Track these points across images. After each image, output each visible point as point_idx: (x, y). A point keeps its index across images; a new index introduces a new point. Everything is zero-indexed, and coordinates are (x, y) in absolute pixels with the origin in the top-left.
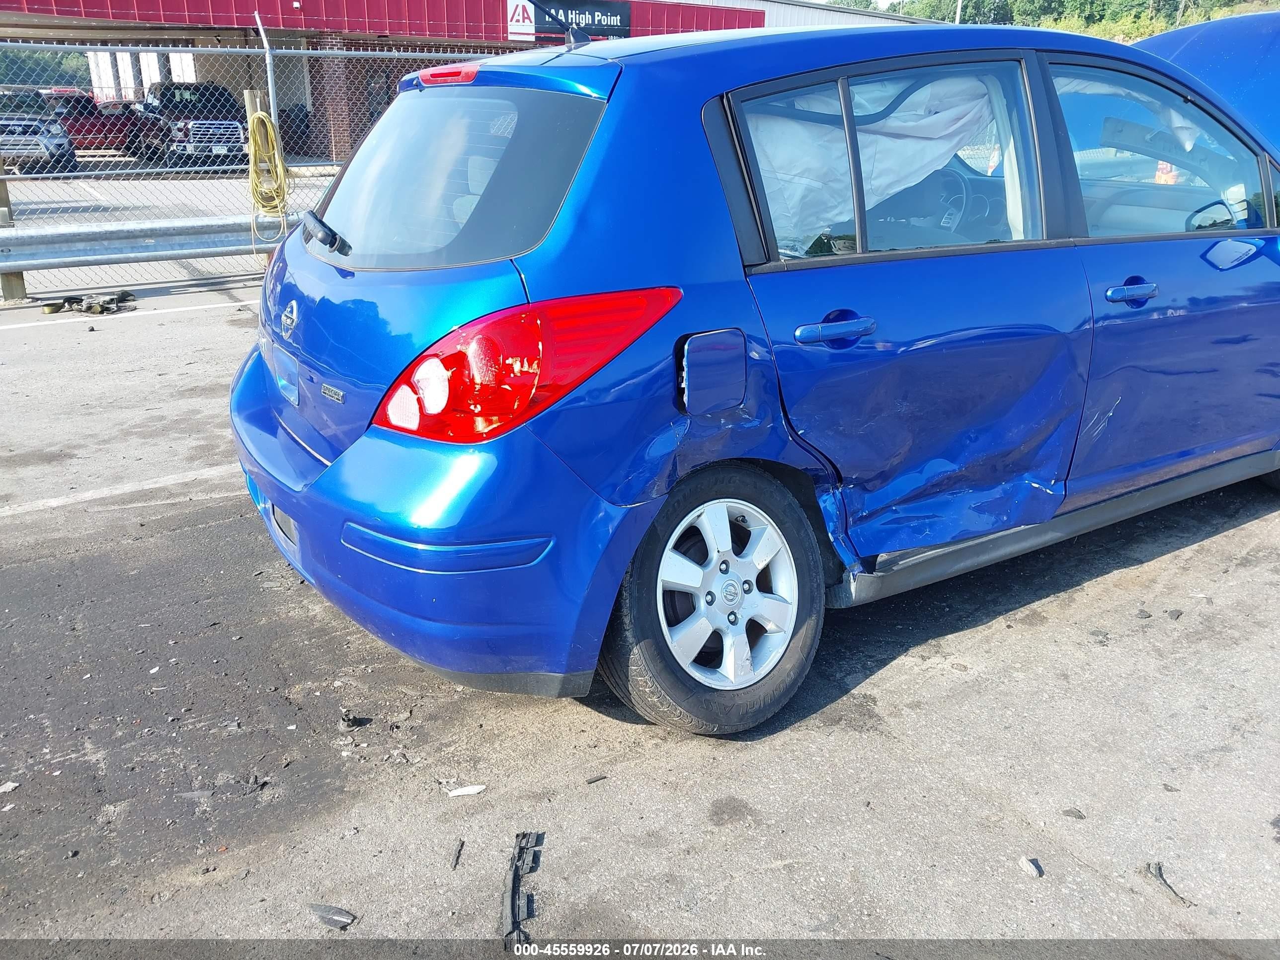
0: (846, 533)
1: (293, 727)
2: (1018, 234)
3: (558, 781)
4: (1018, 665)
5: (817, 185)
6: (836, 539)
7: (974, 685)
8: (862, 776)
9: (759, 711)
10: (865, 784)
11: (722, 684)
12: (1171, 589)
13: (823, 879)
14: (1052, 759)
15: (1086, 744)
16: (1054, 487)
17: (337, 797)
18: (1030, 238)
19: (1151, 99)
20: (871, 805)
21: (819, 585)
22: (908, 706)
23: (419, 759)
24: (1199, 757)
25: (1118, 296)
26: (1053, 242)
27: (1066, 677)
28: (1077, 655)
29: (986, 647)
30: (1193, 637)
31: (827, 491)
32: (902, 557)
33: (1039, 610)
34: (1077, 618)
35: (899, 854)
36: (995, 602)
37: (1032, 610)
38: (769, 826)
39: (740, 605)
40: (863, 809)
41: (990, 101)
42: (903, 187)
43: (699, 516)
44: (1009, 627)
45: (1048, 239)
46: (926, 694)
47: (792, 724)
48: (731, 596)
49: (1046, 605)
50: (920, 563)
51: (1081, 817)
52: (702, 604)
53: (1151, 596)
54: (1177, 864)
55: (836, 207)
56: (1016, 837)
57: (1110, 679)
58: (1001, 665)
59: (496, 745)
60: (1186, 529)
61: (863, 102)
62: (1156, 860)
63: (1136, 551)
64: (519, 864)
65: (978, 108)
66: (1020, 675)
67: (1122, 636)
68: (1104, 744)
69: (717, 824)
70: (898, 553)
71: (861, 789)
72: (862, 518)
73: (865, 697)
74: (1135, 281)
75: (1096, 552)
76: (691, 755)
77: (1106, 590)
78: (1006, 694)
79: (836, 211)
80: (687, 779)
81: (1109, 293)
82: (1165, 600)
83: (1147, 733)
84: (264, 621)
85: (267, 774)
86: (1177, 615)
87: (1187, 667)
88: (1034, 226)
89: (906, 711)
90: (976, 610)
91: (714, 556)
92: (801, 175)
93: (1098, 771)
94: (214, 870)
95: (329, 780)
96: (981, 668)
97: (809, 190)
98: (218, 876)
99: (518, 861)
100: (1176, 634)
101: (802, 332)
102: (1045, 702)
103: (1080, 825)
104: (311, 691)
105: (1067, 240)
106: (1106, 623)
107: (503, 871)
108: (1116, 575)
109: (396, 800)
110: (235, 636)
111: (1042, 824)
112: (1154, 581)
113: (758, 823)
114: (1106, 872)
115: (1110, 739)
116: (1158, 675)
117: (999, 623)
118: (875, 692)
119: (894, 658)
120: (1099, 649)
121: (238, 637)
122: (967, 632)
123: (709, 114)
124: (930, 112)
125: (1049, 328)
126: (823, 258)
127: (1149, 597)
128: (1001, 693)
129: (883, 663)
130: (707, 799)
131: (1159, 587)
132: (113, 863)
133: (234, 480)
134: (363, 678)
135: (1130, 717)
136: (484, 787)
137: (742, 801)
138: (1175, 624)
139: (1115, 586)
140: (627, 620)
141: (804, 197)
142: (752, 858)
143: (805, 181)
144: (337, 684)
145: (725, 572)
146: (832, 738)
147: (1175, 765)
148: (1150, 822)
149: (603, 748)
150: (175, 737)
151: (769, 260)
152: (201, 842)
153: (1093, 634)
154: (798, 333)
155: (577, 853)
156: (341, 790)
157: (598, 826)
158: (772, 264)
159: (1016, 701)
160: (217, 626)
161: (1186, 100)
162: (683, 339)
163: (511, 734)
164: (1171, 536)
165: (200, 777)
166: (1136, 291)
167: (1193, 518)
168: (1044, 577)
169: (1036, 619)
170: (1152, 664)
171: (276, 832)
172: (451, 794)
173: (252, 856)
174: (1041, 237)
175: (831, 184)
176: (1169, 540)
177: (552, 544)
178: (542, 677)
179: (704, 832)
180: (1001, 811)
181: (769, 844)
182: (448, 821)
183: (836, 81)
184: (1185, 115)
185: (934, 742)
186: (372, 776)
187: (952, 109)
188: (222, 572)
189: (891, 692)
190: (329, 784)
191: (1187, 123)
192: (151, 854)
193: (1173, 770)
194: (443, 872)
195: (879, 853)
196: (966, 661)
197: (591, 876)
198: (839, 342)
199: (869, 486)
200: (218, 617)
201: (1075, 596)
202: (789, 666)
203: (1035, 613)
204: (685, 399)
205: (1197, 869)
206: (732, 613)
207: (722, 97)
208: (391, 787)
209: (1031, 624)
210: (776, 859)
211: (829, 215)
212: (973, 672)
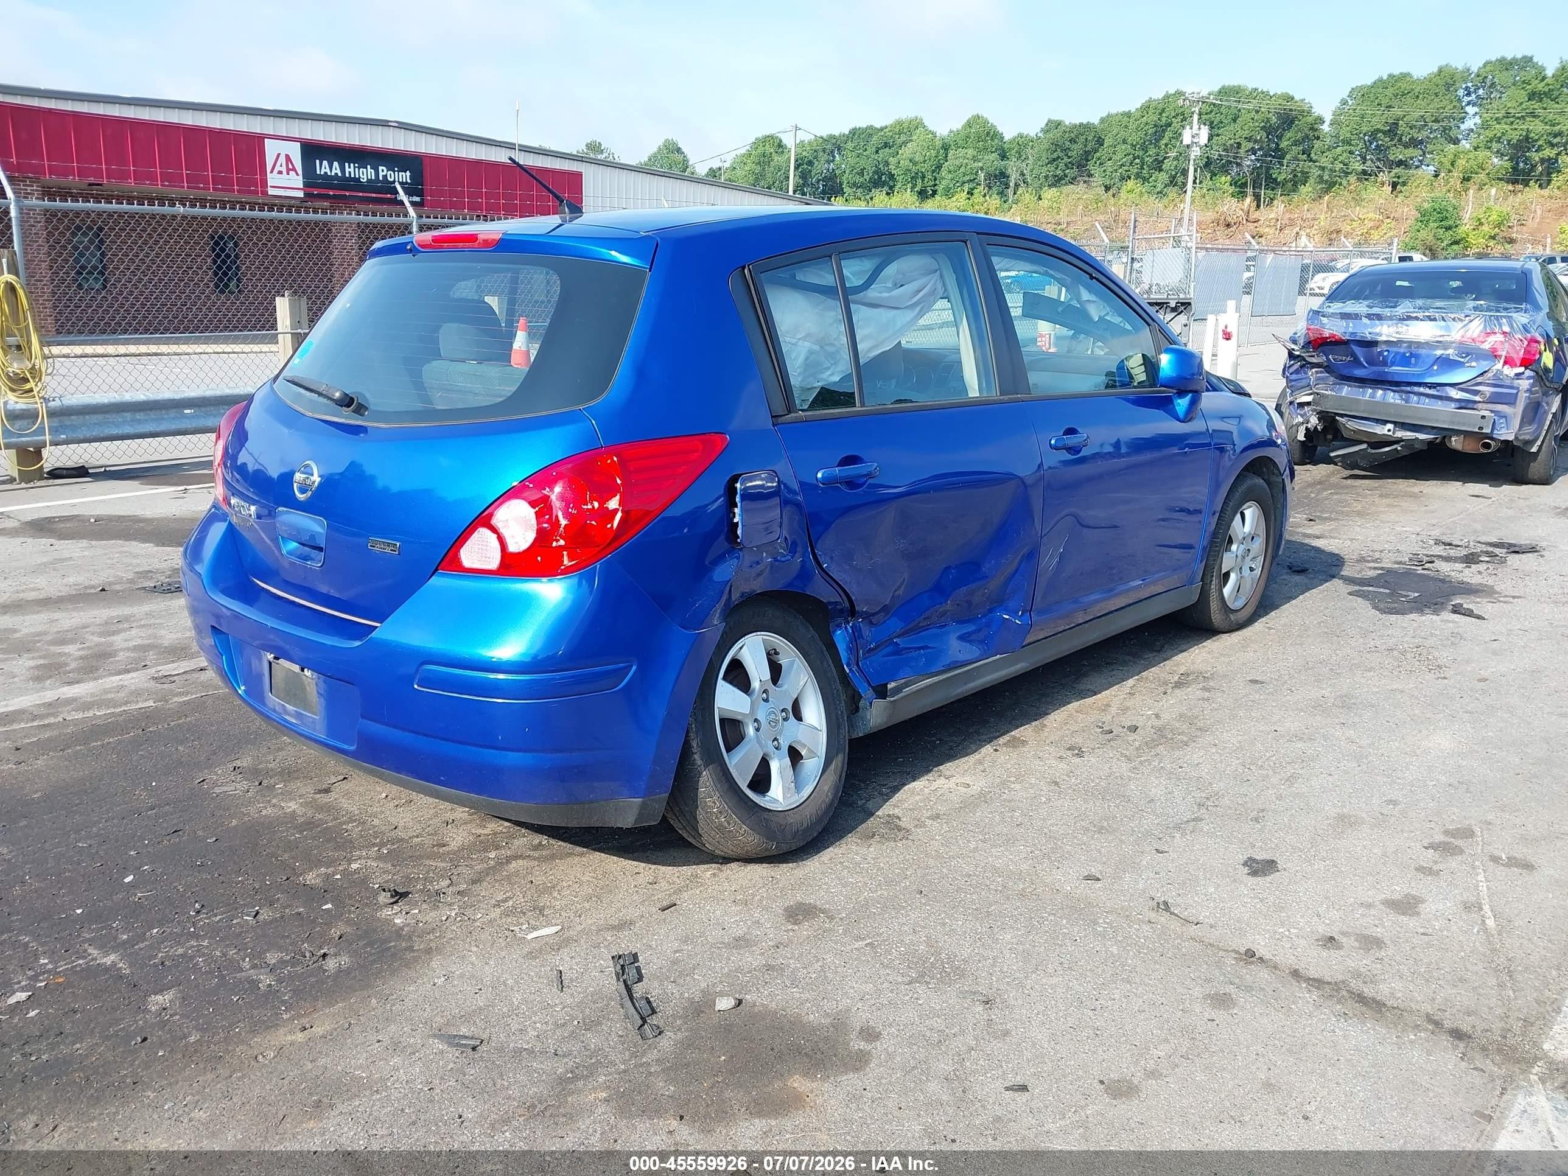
0: (858, 665)
1: (329, 906)
2: (974, 392)
3: (632, 913)
4: (1012, 779)
5: (816, 348)
6: (850, 670)
7: (980, 797)
8: (908, 873)
9: (808, 829)
10: (913, 878)
11: (774, 805)
12: (1125, 710)
13: (902, 949)
14: (1062, 843)
15: (1087, 829)
16: (1022, 618)
17: (409, 955)
18: (985, 395)
19: (1064, 276)
20: (924, 892)
21: (842, 712)
22: (928, 818)
23: (480, 915)
24: (1177, 827)
25: (1060, 445)
26: (1006, 398)
27: (1056, 783)
28: (1060, 766)
29: (981, 768)
30: (1151, 744)
31: (839, 626)
32: (907, 685)
33: (1018, 735)
34: (1052, 738)
35: (960, 923)
36: (978, 733)
37: (1011, 736)
38: (841, 919)
39: (781, 732)
40: (918, 896)
41: (941, 276)
42: (880, 351)
43: (741, 648)
44: (996, 750)
45: (1001, 395)
46: (941, 809)
47: (832, 844)
48: (773, 723)
49: (1025, 732)
50: (922, 689)
51: (1098, 879)
52: (750, 730)
53: (1109, 717)
54: (1179, 900)
55: (829, 368)
56: (1051, 900)
57: (1093, 781)
58: (998, 780)
59: (555, 894)
60: (1125, 663)
61: (849, 275)
62: (1163, 899)
63: (1086, 684)
64: (625, 977)
65: (932, 281)
66: (1018, 787)
67: (1093, 749)
68: (1102, 828)
69: (795, 924)
70: (903, 681)
71: (910, 882)
72: (871, 650)
73: (889, 816)
74: (1071, 431)
75: (1053, 688)
76: (749, 877)
77: (1070, 716)
78: (1010, 801)
79: (829, 372)
80: (754, 895)
81: (1053, 442)
82: (1121, 719)
83: (1133, 816)
84: (234, 822)
85: (321, 948)
86: (1134, 729)
87: (1152, 766)
88: (988, 383)
89: (929, 822)
90: (965, 740)
91: (756, 685)
92: (804, 339)
93: (1102, 847)
94: (312, 1027)
95: (393, 944)
96: (982, 783)
97: (811, 352)
98: (318, 1030)
99: (623, 974)
100: (1137, 744)
101: (823, 475)
102: (1044, 803)
103: (1099, 885)
104: (327, 876)
105: (1015, 396)
106: (1078, 740)
107: (611, 985)
108: (1074, 705)
109: (474, 949)
110: (210, 838)
111: (1069, 888)
112: (1108, 705)
113: (831, 918)
114: (1127, 913)
115: (1105, 824)
116: (1130, 774)
117: (987, 749)
118: (896, 811)
119: (904, 785)
120: (1078, 760)
121: (214, 839)
122: (963, 760)
123: (733, 283)
124: (895, 285)
125: (1011, 474)
126: (832, 411)
127: (1107, 718)
128: (1005, 800)
129: (896, 789)
130: (779, 907)
131: (1113, 710)
132: (192, 1039)
133: (110, 696)
134: (380, 858)
135: (1117, 806)
136: (560, 927)
137: (810, 904)
138: (1132, 737)
139: (1077, 712)
140: (694, 744)
141: (807, 359)
142: (836, 943)
143: (807, 344)
144: (354, 866)
145: (766, 700)
146: (872, 849)
147: (1161, 836)
148: (1152, 875)
149: (663, 884)
150: (194, 932)
151: (790, 412)
152: (283, 1008)
153: (1069, 749)
154: (819, 475)
155: (675, 962)
156: (410, 949)
157: (686, 940)
158: (793, 415)
159: (1020, 805)
160: (180, 833)
161: (1092, 278)
162: (735, 479)
163: (565, 884)
164: (1113, 670)
165: (248, 959)
166: (1071, 440)
167: (1128, 655)
168: (1014, 710)
169: (1016, 743)
170: (1124, 767)
171: (361, 990)
172: (530, 937)
173: (347, 1011)
174: (995, 394)
175: (827, 348)
176: (1114, 673)
177: (634, 668)
178: (621, 804)
179: (787, 931)
180: (1033, 884)
181: (845, 932)
182: (536, 958)
183: (830, 257)
184: (1090, 290)
185: (961, 842)
186: (438, 935)
187: (913, 283)
188: (154, 784)
189: (910, 810)
190: (395, 947)
191: (1093, 298)
192: (232, 1025)
193: (1160, 839)
194: (553, 995)
195: (944, 924)
196: (967, 779)
197: (696, 977)
198: (851, 483)
199: (874, 620)
200: (176, 824)
201: (1045, 722)
202: (826, 788)
203: (1014, 738)
204: (739, 532)
205: (1194, 901)
206: (775, 739)
207: (744, 268)
208: (463, 941)
209: (1014, 747)
210: (857, 941)
211: (824, 376)
212: (975, 789)
